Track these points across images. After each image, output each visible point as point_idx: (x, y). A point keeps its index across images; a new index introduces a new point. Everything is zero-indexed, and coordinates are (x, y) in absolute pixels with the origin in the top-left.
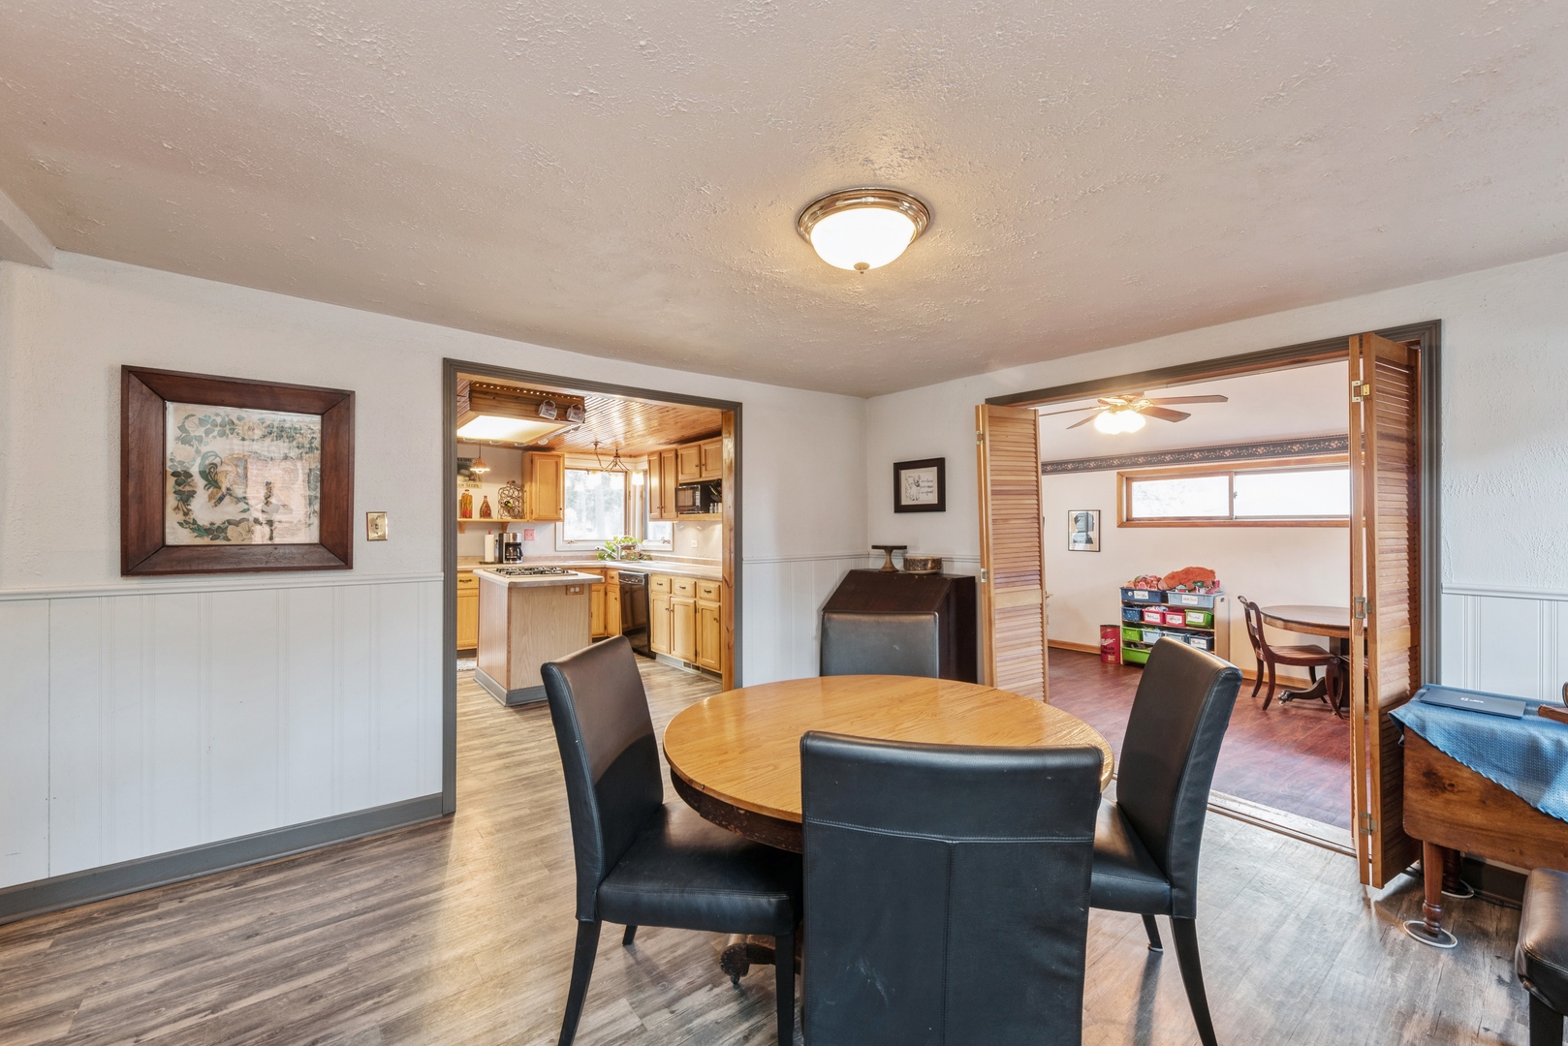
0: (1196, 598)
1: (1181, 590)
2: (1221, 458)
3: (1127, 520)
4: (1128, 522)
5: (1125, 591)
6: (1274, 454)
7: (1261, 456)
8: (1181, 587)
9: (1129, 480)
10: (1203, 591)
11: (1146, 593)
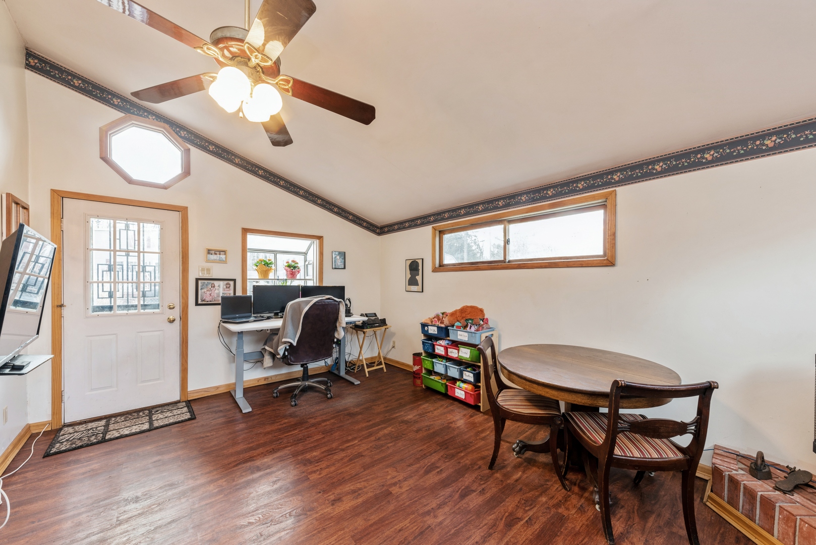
0: (466, 334)
1: (458, 327)
2: (496, 208)
3: (440, 266)
4: (441, 267)
5: (424, 325)
6: (534, 200)
7: (525, 203)
8: (457, 324)
9: (442, 233)
10: (473, 329)
11: (436, 328)
